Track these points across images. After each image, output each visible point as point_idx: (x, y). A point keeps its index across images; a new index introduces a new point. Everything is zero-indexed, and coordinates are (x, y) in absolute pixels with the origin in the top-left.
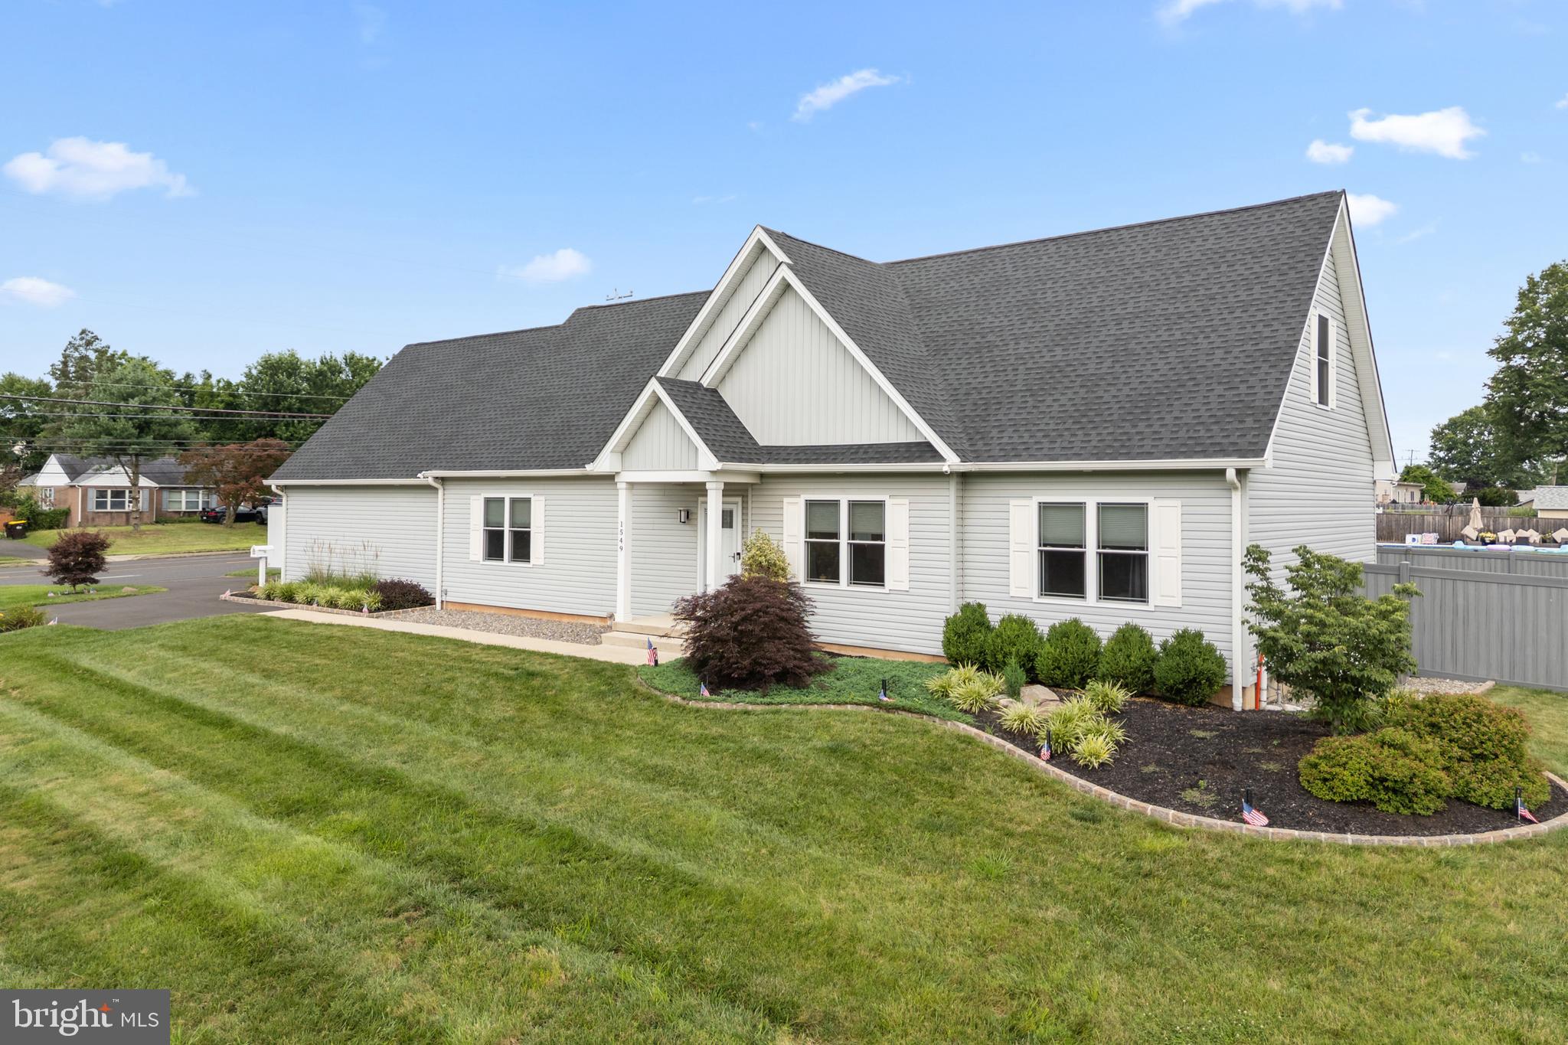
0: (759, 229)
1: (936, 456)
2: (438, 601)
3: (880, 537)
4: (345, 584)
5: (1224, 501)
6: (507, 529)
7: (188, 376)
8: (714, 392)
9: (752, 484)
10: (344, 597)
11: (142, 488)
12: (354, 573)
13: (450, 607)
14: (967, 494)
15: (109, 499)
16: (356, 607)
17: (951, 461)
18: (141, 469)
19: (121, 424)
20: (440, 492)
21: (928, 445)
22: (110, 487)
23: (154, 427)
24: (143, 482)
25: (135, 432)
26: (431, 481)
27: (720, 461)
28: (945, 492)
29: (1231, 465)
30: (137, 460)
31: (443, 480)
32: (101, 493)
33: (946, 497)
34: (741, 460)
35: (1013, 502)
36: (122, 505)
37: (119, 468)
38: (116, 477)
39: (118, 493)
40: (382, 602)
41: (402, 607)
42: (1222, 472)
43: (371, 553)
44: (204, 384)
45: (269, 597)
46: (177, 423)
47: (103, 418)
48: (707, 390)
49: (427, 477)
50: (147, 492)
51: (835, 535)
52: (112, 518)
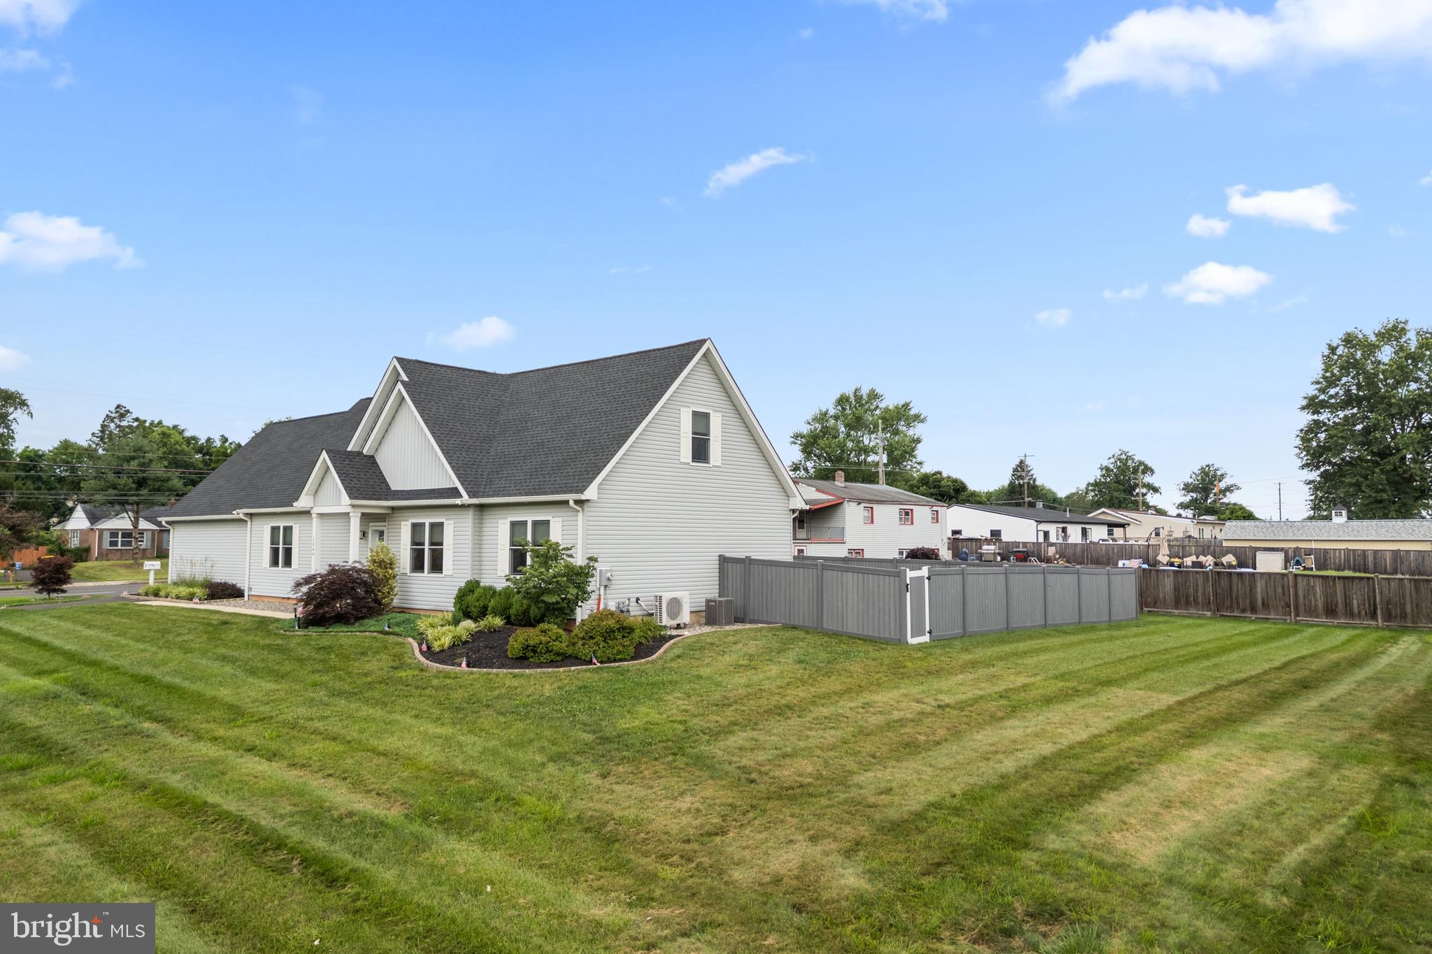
0: (395, 359)
1: (460, 496)
2: (246, 594)
3: (441, 544)
4: (191, 584)
5: (574, 518)
6: (281, 546)
7: (209, 439)
8: (373, 457)
9: (388, 514)
10: (184, 591)
11: (146, 530)
12: (200, 578)
13: (254, 598)
14: (484, 517)
15: (120, 539)
16: (190, 598)
17: (465, 499)
18: (142, 514)
19: (124, 480)
20: (249, 523)
21: (456, 489)
22: (120, 530)
23: (150, 482)
24: (143, 524)
25: (134, 486)
26: (242, 516)
27: (351, 499)
28: (466, 516)
29: (571, 497)
30: (138, 508)
31: (251, 515)
32: (114, 534)
33: (468, 518)
34: (370, 499)
35: (500, 521)
36: (129, 543)
37: (125, 515)
38: (122, 522)
39: (127, 534)
40: (208, 595)
41: (220, 598)
42: (566, 502)
43: (209, 564)
44: (221, 447)
45: (147, 594)
46: (168, 479)
47: (111, 477)
48: (366, 456)
49: (239, 513)
50: (150, 533)
51: (423, 544)
52: (122, 554)
